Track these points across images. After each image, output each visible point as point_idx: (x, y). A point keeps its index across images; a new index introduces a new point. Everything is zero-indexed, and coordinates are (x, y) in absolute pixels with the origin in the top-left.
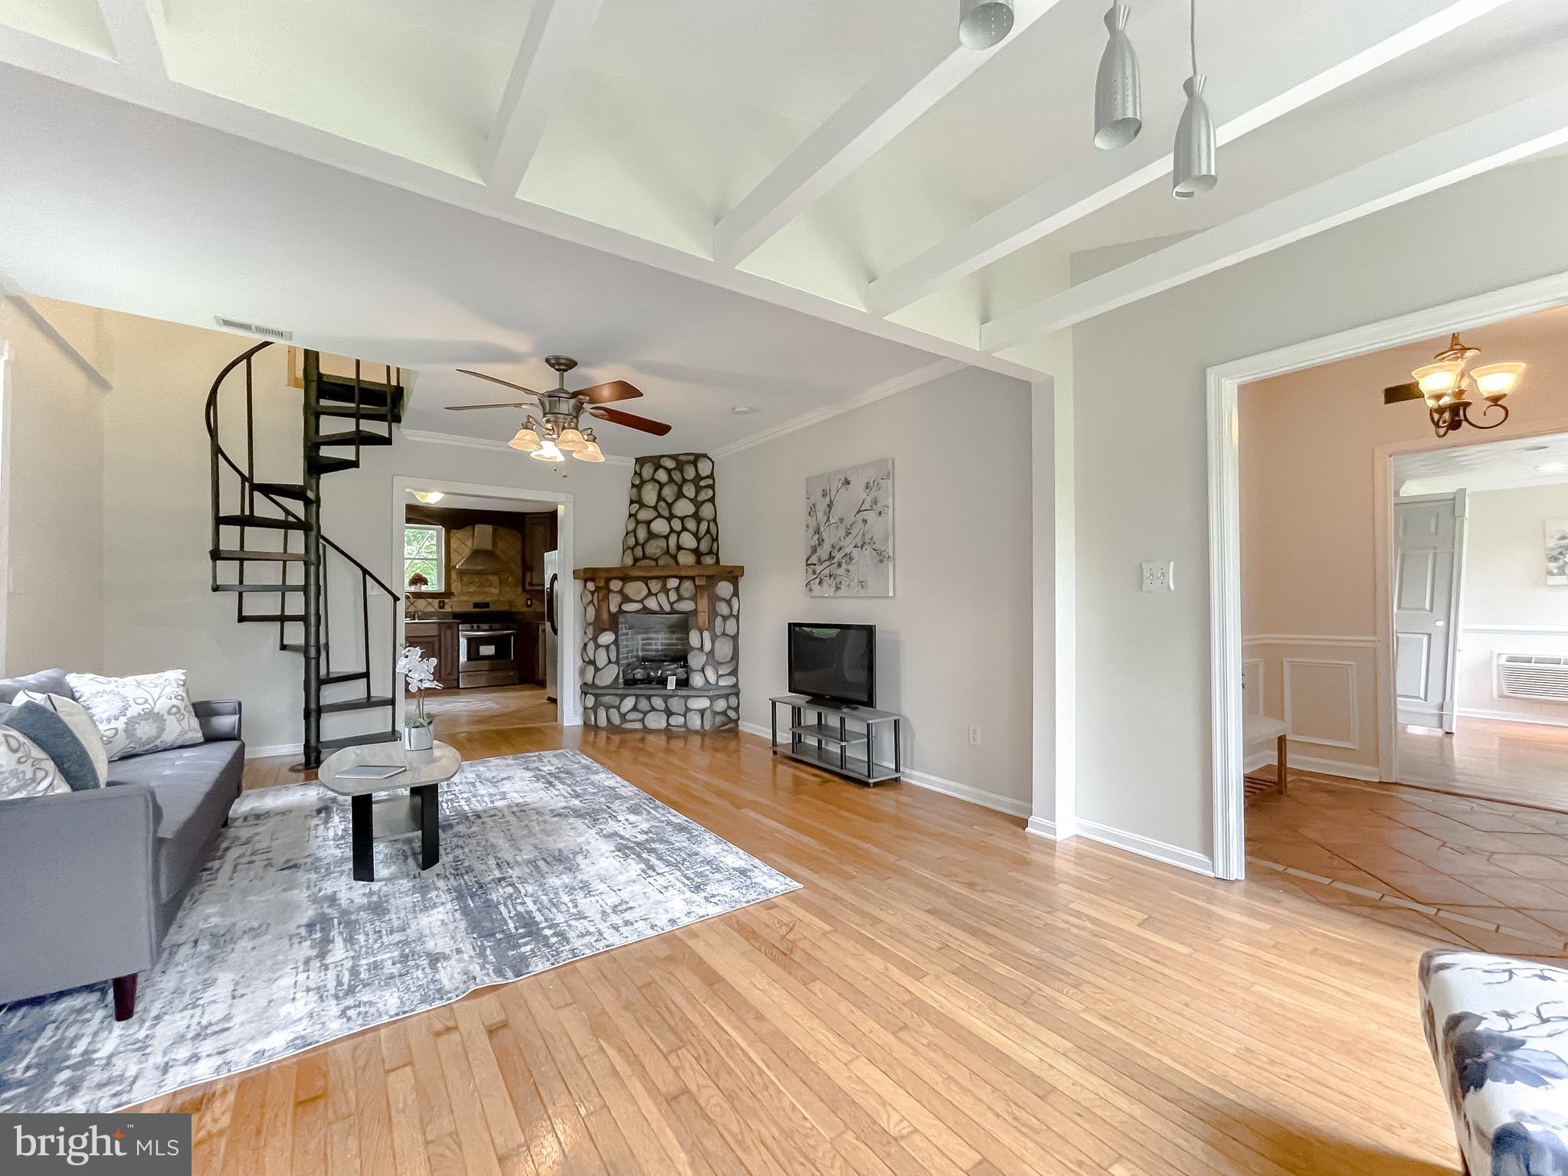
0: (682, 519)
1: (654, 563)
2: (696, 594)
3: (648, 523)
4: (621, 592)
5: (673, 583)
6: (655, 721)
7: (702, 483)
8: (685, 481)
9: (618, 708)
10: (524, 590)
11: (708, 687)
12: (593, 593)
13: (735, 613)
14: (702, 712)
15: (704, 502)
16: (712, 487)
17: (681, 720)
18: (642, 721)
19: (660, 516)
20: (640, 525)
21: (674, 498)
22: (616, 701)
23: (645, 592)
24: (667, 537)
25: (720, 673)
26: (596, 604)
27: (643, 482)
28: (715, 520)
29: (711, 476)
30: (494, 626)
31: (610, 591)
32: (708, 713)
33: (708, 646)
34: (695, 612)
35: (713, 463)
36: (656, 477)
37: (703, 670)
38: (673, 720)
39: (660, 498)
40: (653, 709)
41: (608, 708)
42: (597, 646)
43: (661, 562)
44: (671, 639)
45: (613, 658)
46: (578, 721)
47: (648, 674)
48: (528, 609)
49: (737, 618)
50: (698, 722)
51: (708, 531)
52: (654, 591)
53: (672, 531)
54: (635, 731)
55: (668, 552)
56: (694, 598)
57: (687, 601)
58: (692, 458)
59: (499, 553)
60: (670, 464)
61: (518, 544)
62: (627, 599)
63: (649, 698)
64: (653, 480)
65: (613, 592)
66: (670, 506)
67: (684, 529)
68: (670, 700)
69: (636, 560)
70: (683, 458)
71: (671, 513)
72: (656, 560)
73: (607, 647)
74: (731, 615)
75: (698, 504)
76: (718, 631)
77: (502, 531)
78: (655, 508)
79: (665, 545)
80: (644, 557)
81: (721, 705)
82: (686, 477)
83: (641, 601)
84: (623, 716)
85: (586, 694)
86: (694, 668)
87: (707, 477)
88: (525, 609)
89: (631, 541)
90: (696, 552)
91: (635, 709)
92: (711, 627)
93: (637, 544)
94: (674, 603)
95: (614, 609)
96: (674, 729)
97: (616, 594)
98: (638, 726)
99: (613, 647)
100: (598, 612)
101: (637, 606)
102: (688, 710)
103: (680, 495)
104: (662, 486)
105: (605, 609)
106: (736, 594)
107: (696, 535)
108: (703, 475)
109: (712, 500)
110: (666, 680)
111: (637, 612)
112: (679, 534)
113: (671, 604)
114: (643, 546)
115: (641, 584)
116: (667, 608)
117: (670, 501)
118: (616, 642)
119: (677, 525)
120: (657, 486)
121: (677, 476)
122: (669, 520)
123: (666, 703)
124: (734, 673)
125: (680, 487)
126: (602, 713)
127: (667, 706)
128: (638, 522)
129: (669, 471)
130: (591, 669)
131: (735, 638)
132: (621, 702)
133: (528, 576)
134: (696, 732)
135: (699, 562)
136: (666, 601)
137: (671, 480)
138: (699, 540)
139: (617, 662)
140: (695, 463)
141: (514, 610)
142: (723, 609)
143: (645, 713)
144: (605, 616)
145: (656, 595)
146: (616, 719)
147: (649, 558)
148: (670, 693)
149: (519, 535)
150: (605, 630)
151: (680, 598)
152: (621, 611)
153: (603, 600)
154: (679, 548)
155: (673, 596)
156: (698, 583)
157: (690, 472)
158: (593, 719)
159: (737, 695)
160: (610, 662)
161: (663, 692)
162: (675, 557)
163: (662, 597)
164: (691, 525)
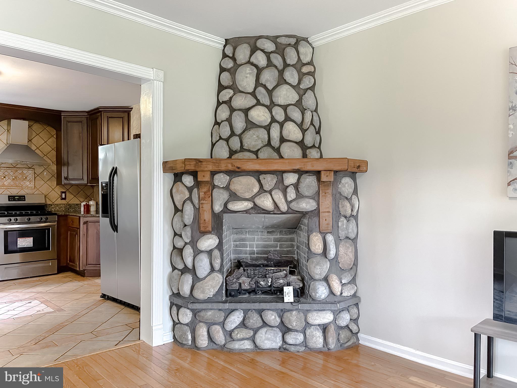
0: (285, 108)
1: (254, 156)
2: (318, 193)
3: (246, 111)
4: (227, 188)
5: (291, 179)
6: (268, 339)
7: (305, 70)
8: (286, 65)
9: (223, 324)
10: (59, 183)
11: (332, 299)
12: (190, 190)
13: (355, 213)
14: (324, 328)
15: (306, 90)
16: (312, 74)
17: (300, 338)
18: (253, 339)
19: (259, 103)
20: (235, 113)
21: (275, 84)
22: (220, 316)
23: (256, 189)
24: (268, 128)
25: (344, 282)
26: (196, 201)
27: (237, 66)
28: (316, 110)
29: (311, 63)
30: (33, 218)
31: (214, 187)
32: (332, 330)
33: (332, 253)
34: (317, 212)
35: (313, 48)
36: (252, 59)
37: (326, 280)
38: (291, 338)
39: (258, 83)
40: (265, 324)
41: (209, 325)
42: (197, 252)
43: (261, 155)
44: (269, 240)
45: (217, 266)
46: (168, 338)
47: (257, 283)
48: (64, 202)
49: (356, 218)
50: (321, 340)
51: (312, 123)
52: (267, 187)
53: (273, 120)
54: (246, 351)
55: (269, 144)
56: (317, 197)
57: (307, 200)
58: (293, 41)
59: (34, 148)
60: (270, 46)
61: (52, 141)
62: (234, 197)
63: (260, 312)
64: (249, 62)
65: (219, 187)
66: (270, 92)
67: (288, 119)
68: (287, 315)
69: (232, 153)
70: (283, 41)
71: (272, 101)
72: (256, 153)
73: (210, 253)
74: (352, 216)
75: (302, 93)
76: (342, 234)
77: (37, 127)
78: (253, 94)
79: (266, 136)
80: (242, 149)
81: (345, 318)
82: (288, 62)
83: (251, 199)
84: (229, 334)
85: (179, 307)
86: (317, 277)
87: (308, 64)
88: (59, 201)
89: (225, 131)
90: (301, 144)
91: (243, 325)
92: (335, 230)
93: (233, 134)
94: (291, 202)
95: (218, 208)
96: (292, 349)
97: (221, 191)
98: (247, 345)
99: (216, 253)
100: (198, 211)
101: (247, 205)
102: (308, 325)
103: (281, 81)
104: (259, 70)
105: (206, 207)
106: (355, 192)
107: (300, 126)
108: (304, 62)
109: (312, 88)
110: (281, 291)
111: (246, 212)
112: (282, 125)
113: (288, 203)
114: (240, 136)
115: (252, 180)
116: (284, 207)
117: (270, 88)
118: (220, 246)
119: (279, 114)
120: (255, 70)
121: (277, 60)
122: (270, 108)
123: (281, 317)
124: (353, 281)
125: (281, 73)
126: (202, 331)
127: (282, 322)
128: (232, 110)
129: (268, 54)
130: (188, 279)
131: (354, 240)
132: (225, 319)
133: (64, 169)
134: (319, 351)
135: (305, 156)
136: (283, 200)
137: (270, 64)
138: (304, 131)
139: (221, 271)
140: (296, 46)
141: (49, 202)
142: (346, 208)
143: (256, 331)
144: (207, 216)
145: (270, 192)
146: (220, 338)
147: (249, 151)
148: (289, 307)
149: (54, 132)
150: (204, 233)
151: (299, 196)
152: (226, 210)
153: (204, 199)
154: (283, 140)
155: (292, 194)
156: (324, 178)
157: (292, 57)
158: (190, 337)
159: (357, 305)
160: (213, 269)
161: (280, 306)
162: (278, 150)
163: (278, 196)
164: (296, 114)
